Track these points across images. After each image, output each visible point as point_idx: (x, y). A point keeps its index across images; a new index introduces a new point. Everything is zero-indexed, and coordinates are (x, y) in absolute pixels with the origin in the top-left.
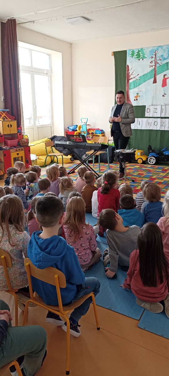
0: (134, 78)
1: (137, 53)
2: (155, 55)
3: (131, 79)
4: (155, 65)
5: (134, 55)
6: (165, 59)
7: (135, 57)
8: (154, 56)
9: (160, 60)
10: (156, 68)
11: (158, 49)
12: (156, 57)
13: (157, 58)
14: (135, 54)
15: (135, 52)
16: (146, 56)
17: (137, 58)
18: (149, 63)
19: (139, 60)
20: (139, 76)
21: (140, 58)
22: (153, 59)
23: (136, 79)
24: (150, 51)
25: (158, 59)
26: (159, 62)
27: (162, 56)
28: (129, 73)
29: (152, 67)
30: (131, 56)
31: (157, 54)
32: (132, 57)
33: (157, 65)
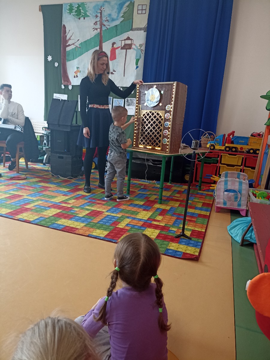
0: (73, 44)
1: (76, 9)
2: (101, 13)
3: (69, 45)
4: (101, 28)
5: (73, 11)
6: (113, 20)
7: (74, 13)
8: (99, 15)
9: (107, 20)
10: (102, 32)
11: (103, 5)
12: (101, 17)
13: (103, 17)
14: (73, 9)
15: (73, 7)
16: (88, 14)
17: (76, 15)
18: (92, 24)
19: (79, 19)
20: (79, 42)
21: (81, 16)
22: (98, 19)
23: (75, 46)
24: (94, 7)
25: (104, 19)
26: (105, 23)
27: (110, 15)
28: (66, 36)
29: (97, 30)
30: (69, 11)
31: (103, 11)
32: (70, 14)
33: (104, 28)
